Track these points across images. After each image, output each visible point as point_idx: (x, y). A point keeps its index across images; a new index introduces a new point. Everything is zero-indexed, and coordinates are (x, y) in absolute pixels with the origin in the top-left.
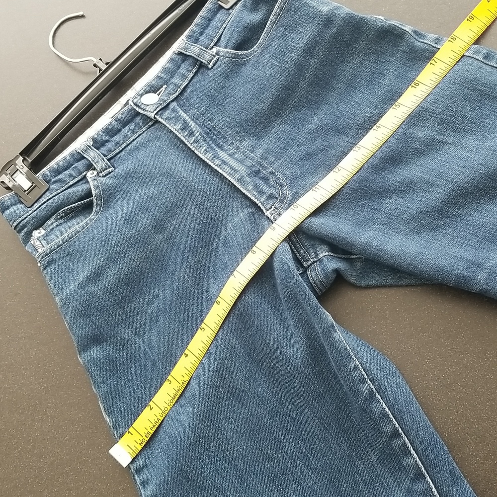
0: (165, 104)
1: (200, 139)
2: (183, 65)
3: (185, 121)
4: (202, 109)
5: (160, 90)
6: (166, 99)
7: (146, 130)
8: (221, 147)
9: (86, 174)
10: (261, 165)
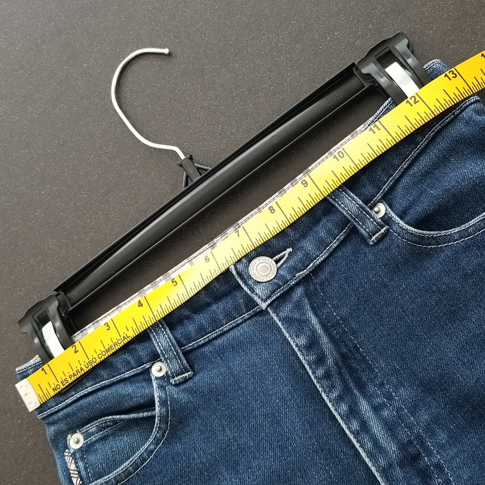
0: (285, 288)
1: (334, 371)
2: (324, 220)
3: (314, 331)
4: (344, 311)
5: (281, 255)
6: (288, 277)
7: (249, 319)
8: (362, 387)
9: (151, 367)
10: (422, 443)
